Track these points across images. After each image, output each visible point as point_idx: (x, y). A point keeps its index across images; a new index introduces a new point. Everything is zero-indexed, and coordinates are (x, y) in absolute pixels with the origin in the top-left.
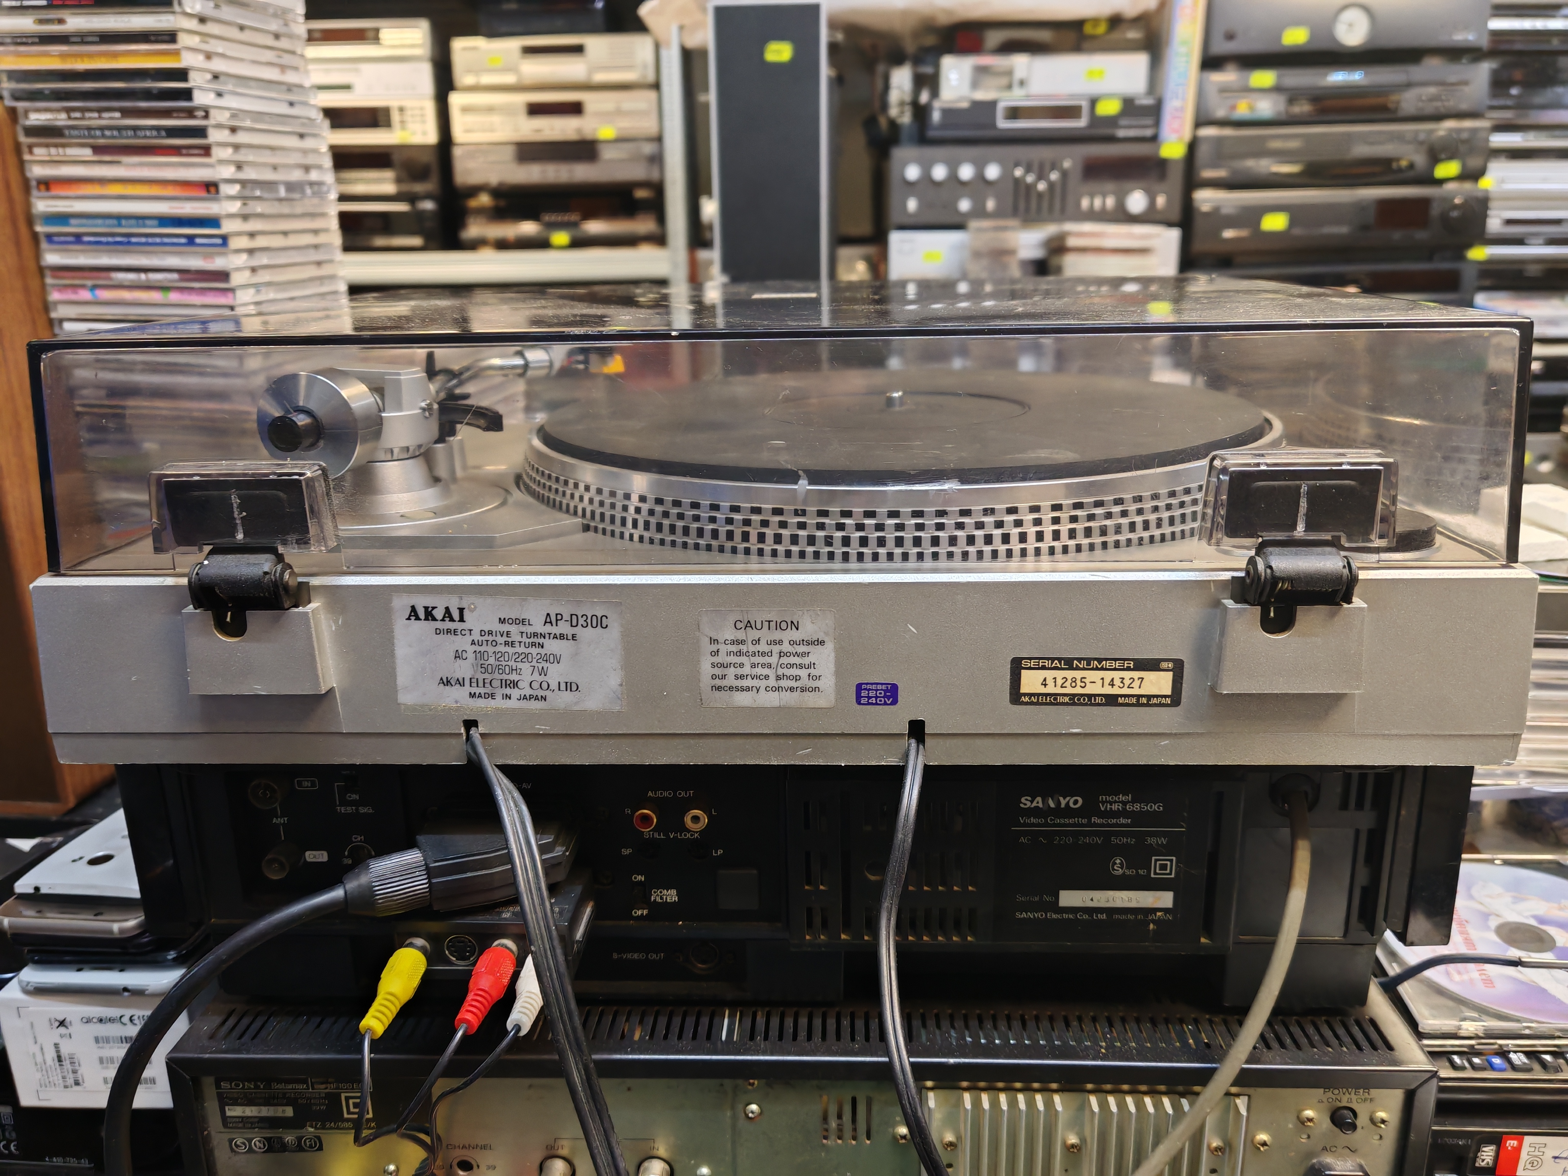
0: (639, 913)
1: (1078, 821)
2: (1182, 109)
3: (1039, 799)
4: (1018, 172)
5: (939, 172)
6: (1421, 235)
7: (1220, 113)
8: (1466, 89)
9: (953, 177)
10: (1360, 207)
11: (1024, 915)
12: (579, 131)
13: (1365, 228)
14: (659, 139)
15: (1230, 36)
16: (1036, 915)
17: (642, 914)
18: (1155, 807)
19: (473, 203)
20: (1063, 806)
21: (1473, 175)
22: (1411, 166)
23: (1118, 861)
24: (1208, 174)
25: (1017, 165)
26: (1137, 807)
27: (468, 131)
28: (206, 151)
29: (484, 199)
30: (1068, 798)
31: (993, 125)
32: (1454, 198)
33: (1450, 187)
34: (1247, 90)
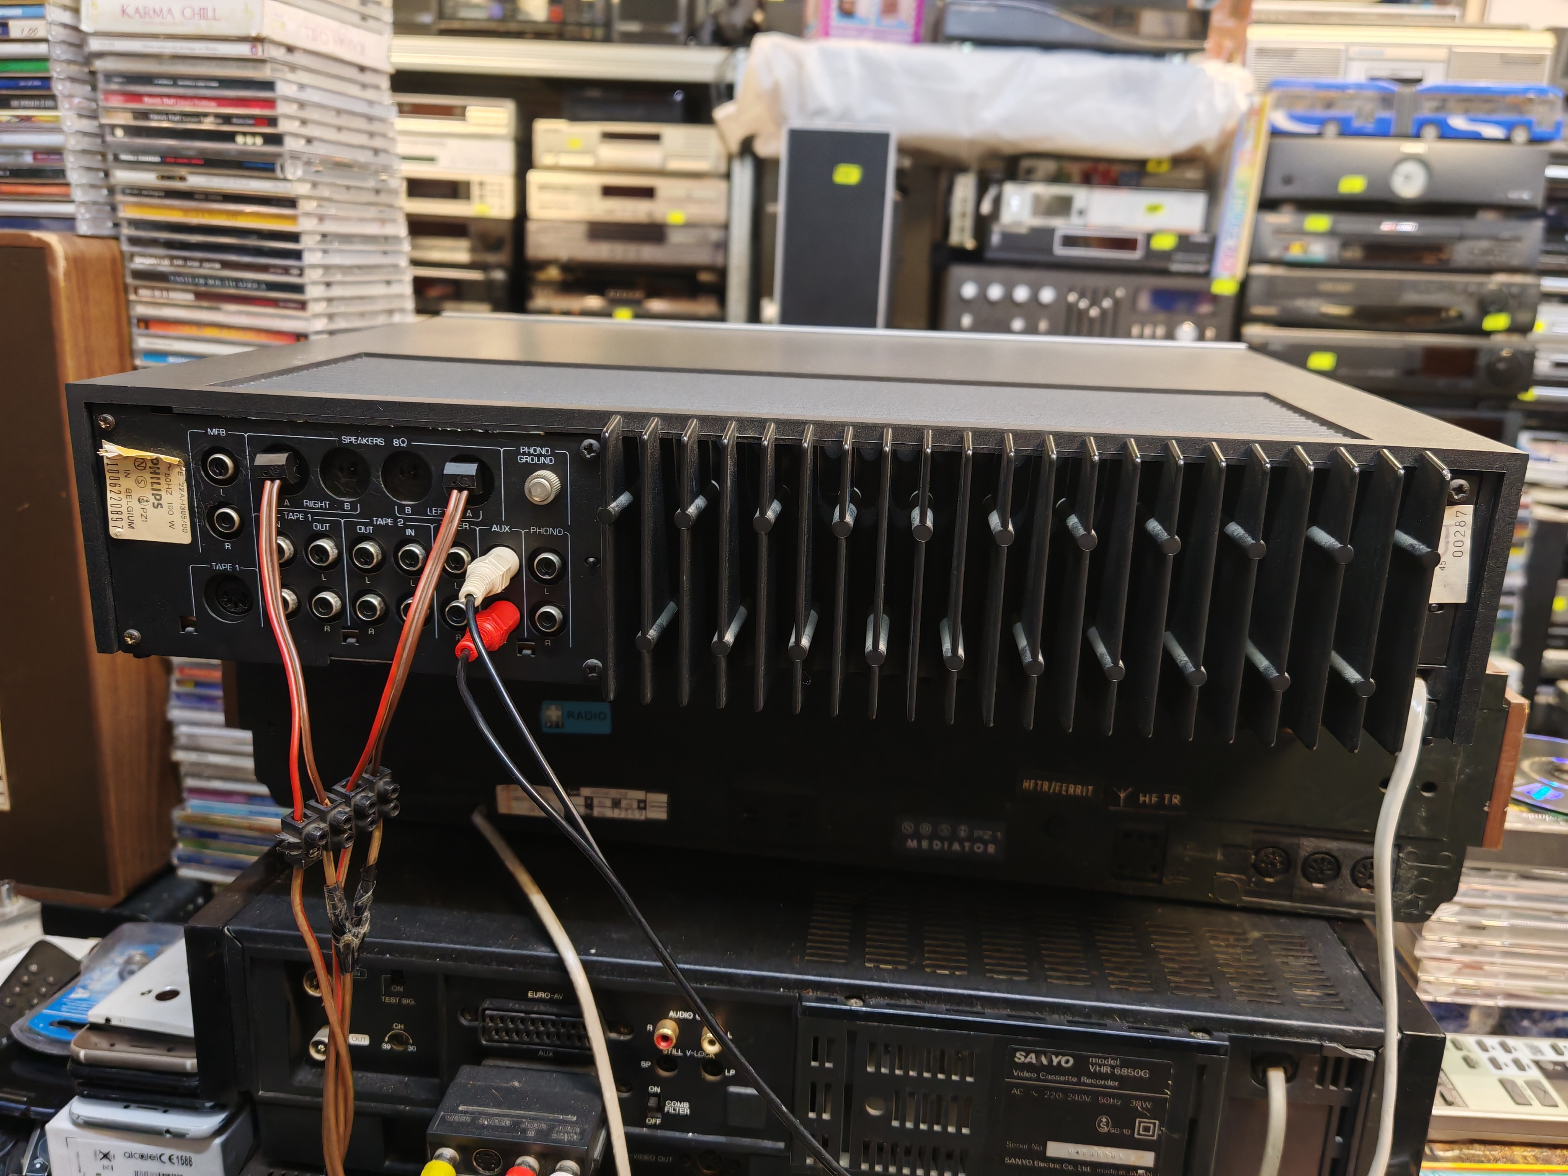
0: (653, 1121)
1: (1068, 1079)
2: (1235, 249)
3: (1033, 1055)
4: (1072, 297)
5: (995, 292)
6: (1467, 384)
7: (1274, 253)
8: (1518, 245)
9: (1008, 297)
10: (1408, 352)
11: (1013, 1161)
12: (650, 214)
13: (1410, 373)
14: (726, 227)
15: (1288, 180)
16: (1024, 1162)
17: (656, 1123)
18: (1142, 1073)
19: (543, 276)
20: (1055, 1063)
21: (1522, 329)
22: (1460, 317)
23: (1104, 1120)
24: (1258, 310)
25: (1071, 290)
26: (1124, 1071)
27: (542, 207)
28: (302, 305)
29: (553, 273)
30: (1060, 1057)
31: (1050, 250)
32: (1502, 350)
33: (1498, 339)
34: (1301, 233)
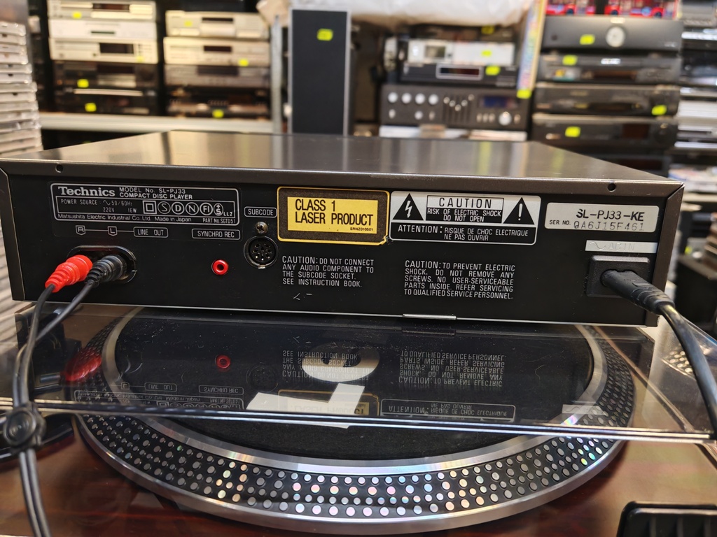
2: (529, 74)
4: (446, 101)
5: (406, 98)
6: (645, 142)
7: (548, 76)
8: (669, 71)
9: (413, 101)
10: (615, 126)
12: (230, 61)
13: (617, 137)
14: (269, 67)
15: (555, 38)
19: (175, 94)
21: (671, 113)
22: (641, 108)
24: (541, 106)
25: (445, 96)
27: (173, 58)
29: (181, 92)
31: (434, 75)
32: (661, 124)
33: (659, 119)
34: (561, 65)
